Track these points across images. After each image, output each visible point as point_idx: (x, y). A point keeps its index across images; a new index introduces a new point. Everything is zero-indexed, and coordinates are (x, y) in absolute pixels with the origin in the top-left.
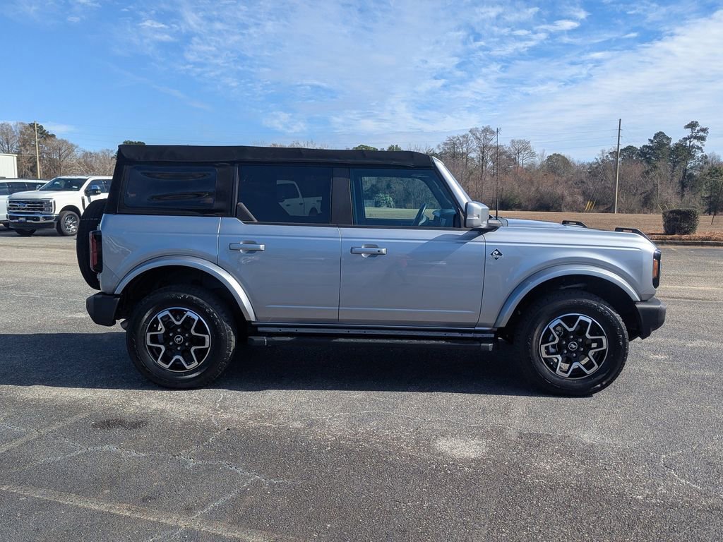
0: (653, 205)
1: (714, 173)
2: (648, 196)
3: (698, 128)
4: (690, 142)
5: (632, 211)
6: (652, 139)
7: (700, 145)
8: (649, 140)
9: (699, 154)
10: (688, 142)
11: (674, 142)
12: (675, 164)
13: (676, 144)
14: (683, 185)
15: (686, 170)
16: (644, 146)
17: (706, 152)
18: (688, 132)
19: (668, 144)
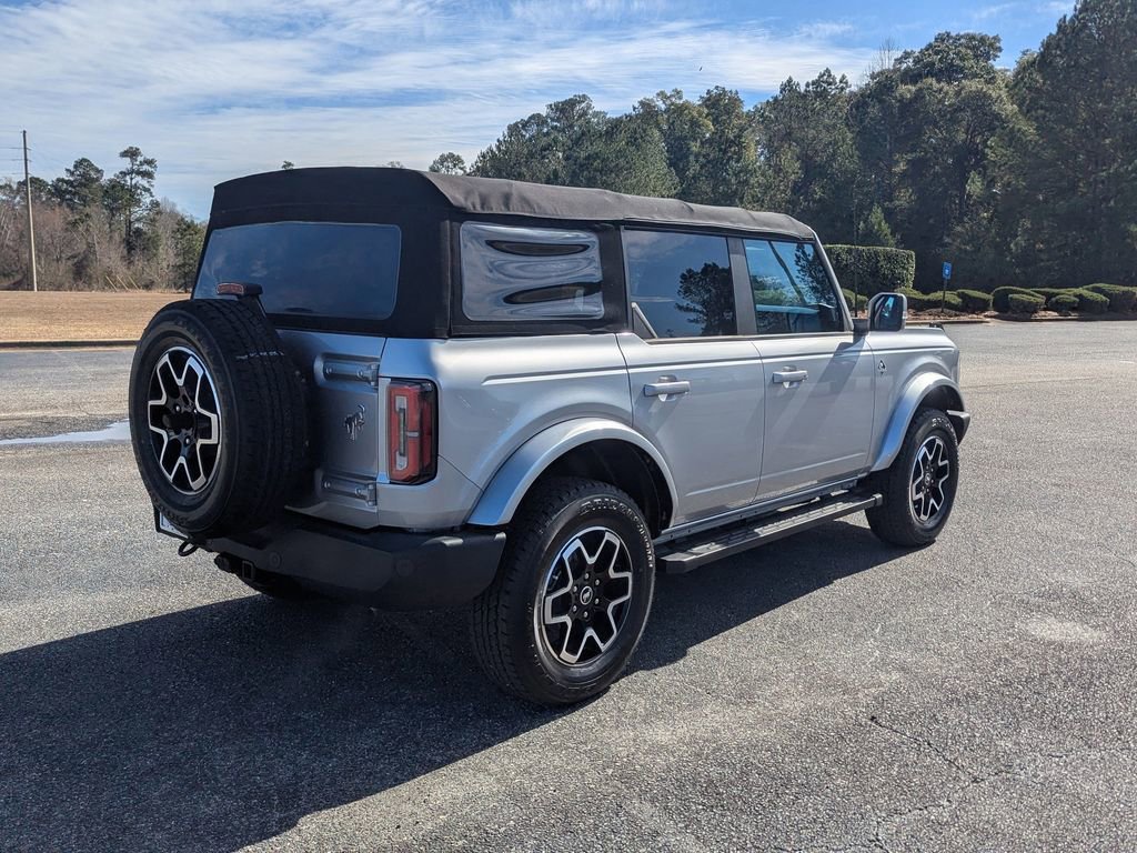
0: (90, 277)
1: (185, 230)
2: (80, 262)
3: (140, 159)
4: (132, 179)
5: (59, 288)
6: (72, 169)
7: (147, 186)
8: (67, 170)
9: (147, 199)
10: (128, 178)
11: (107, 176)
12: (113, 211)
13: (111, 181)
14: (130, 247)
15: (130, 222)
16: (59, 180)
17: (158, 198)
18: (126, 164)
19: (97, 180)
